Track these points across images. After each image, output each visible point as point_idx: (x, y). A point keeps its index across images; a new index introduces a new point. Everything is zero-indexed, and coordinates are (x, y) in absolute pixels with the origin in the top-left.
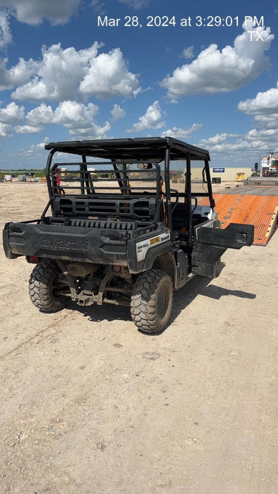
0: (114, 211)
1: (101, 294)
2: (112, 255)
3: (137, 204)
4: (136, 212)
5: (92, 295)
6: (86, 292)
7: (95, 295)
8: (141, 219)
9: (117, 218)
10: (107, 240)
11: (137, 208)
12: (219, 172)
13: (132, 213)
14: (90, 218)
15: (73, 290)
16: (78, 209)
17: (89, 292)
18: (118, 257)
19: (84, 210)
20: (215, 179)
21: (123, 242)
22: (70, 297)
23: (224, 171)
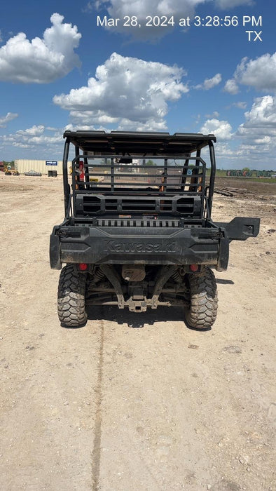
0: (154, 208)
1: (156, 297)
2: (203, 255)
3: (180, 201)
4: (179, 209)
5: (143, 300)
6: (135, 297)
7: (148, 298)
8: (186, 216)
9: (156, 216)
10: (196, 239)
11: (180, 205)
12: (52, 165)
13: (174, 210)
14: (120, 216)
15: (120, 297)
16: (107, 208)
17: (141, 297)
18: (209, 256)
19: (115, 208)
20: (51, 172)
21: (215, 241)
22: (117, 306)
23: (56, 164)
